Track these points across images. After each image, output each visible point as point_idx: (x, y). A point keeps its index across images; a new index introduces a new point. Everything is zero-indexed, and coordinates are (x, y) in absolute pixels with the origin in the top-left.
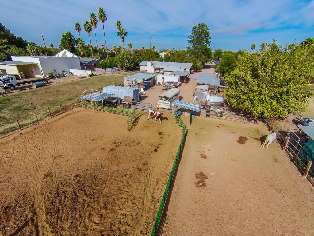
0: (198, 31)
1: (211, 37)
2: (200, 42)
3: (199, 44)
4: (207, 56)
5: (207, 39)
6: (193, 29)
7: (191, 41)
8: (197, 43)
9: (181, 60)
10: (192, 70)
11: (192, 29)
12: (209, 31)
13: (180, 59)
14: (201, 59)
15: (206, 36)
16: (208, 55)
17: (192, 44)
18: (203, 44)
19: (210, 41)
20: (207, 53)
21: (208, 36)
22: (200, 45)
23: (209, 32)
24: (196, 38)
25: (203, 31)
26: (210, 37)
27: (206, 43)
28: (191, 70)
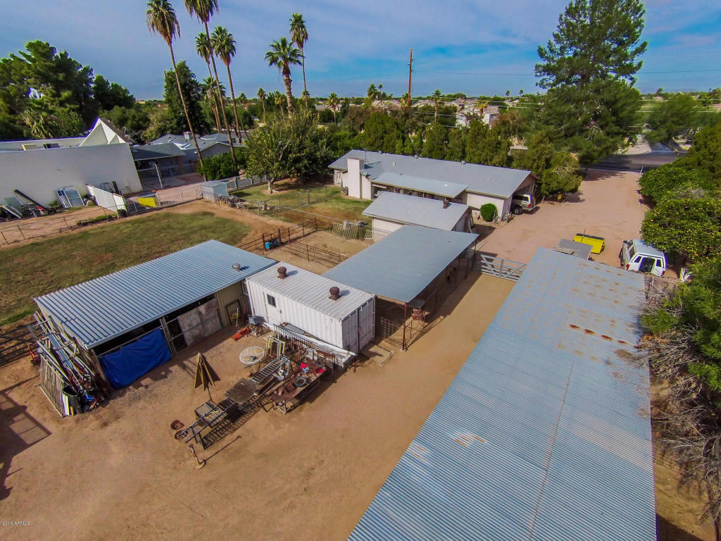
0: (588, 22)
1: (644, 45)
2: (592, 71)
3: (585, 78)
4: (615, 129)
5: (625, 57)
6: (563, 17)
7: (548, 70)
8: (572, 74)
9: (486, 151)
10: (526, 199)
11: (561, 19)
12: (643, 18)
13: (480, 145)
14: (585, 143)
15: (621, 43)
16: (618, 123)
17: (551, 79)
18: (604, 76)
19: (635, 64)
20: (614, 118)
21: (633, 39)
22: (588, 81)
23: (638, 24)
24: (575, 54)
25: (609, 22)
26: (638, 45)
27: (614, 75)
28: (522, 198)
